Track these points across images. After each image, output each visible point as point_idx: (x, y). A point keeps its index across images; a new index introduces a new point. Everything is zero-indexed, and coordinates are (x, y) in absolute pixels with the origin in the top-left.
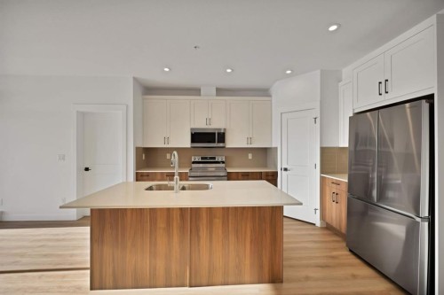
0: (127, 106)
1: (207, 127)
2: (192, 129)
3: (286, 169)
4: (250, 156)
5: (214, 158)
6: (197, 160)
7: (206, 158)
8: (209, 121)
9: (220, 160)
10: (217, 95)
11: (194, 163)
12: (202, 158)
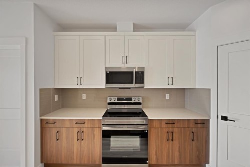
0: (27, 39)
1: (122, 65)
2: (106, 68)
3: (225, 118)
4: (168, 97)
5: (131, 99)
6: (113, 101)
7: (122, 99)
8: (125, 59)
9: (137, 101)
10: (134, 30)
11: (110, 104)
12: (118, 99)
